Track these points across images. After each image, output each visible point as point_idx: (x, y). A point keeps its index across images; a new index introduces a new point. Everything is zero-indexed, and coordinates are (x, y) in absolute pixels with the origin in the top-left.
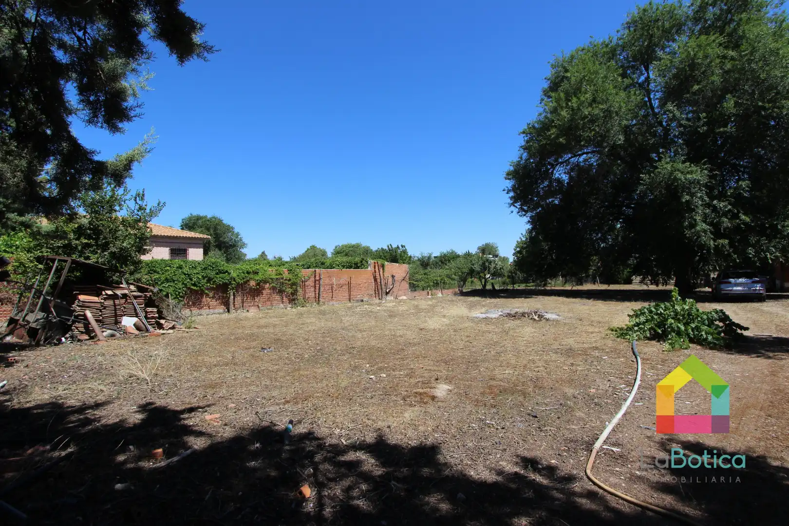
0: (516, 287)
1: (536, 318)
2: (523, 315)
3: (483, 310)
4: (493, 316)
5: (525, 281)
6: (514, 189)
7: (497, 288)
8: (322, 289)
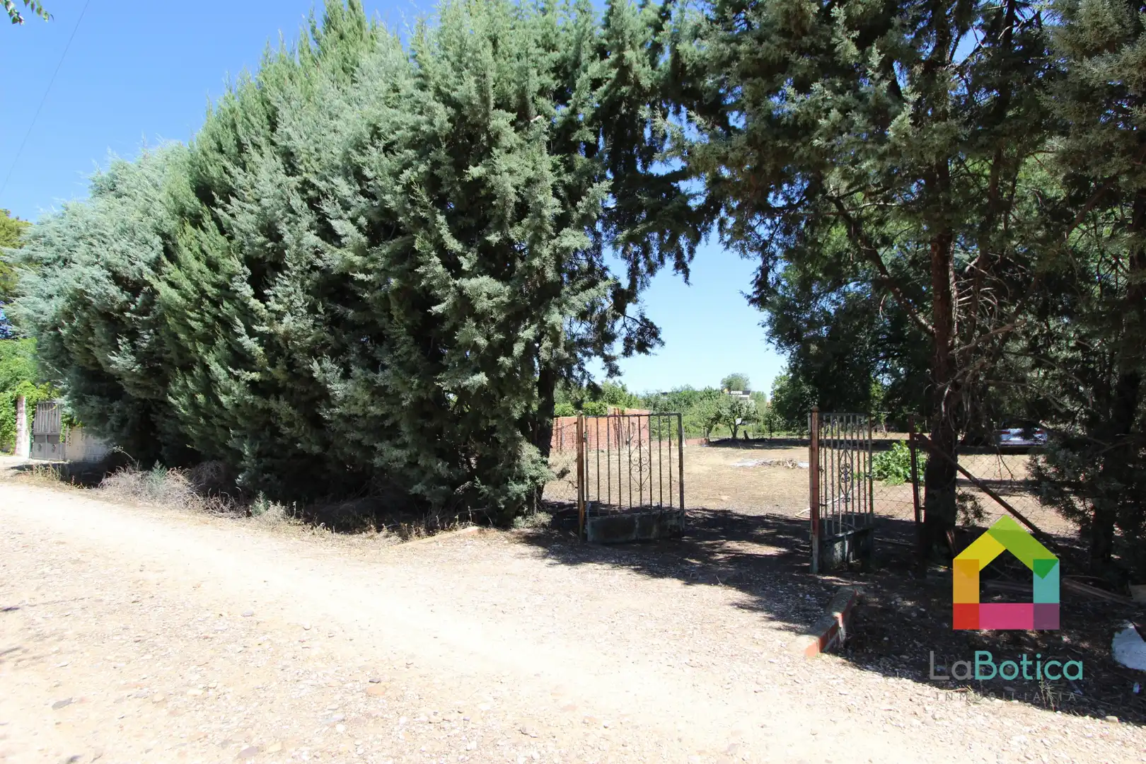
0: (775, 436)
1: (790, 466)
2: (778, 463)
3: (739, 460)
4: (750, 464)
5: (787, 428)
6: (770, 322)
7: (751, 437)
8: (564, 439)
